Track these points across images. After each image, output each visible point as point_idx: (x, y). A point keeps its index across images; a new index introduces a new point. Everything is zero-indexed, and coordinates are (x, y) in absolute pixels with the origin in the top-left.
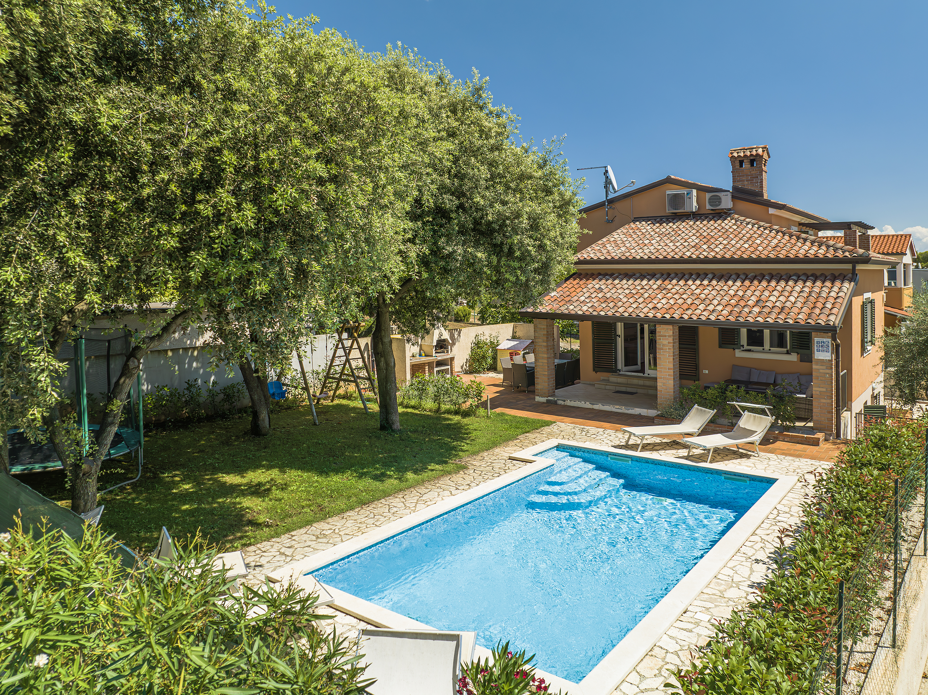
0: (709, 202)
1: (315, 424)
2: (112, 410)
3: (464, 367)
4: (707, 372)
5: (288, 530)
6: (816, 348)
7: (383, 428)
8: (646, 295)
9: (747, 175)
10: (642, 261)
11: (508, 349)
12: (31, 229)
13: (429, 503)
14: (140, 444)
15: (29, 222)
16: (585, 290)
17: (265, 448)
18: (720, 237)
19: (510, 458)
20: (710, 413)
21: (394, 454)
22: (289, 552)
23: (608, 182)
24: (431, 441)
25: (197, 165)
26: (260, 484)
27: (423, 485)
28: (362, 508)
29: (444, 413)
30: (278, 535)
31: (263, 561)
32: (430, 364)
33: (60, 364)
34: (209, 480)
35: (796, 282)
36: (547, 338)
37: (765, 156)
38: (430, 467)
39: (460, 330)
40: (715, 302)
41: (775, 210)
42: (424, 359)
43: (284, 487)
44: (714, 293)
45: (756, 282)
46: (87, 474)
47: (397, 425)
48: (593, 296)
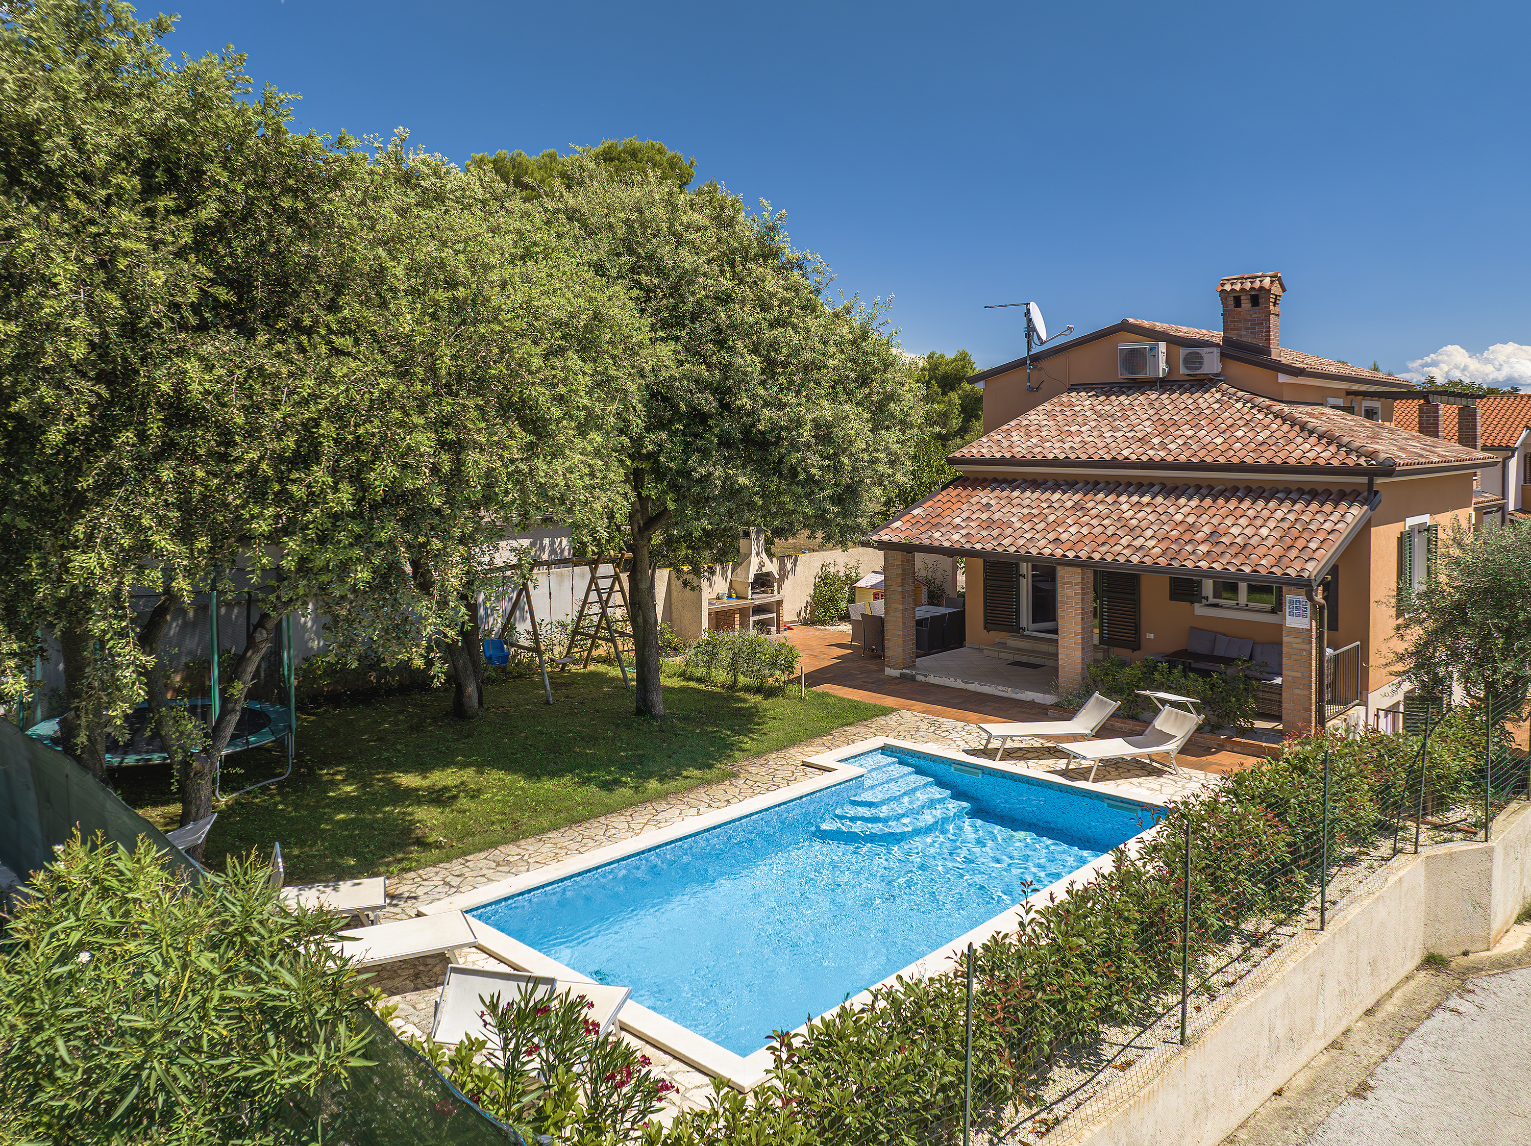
0: (1185, 364)
1: (548, 703)
2: (232, 695)
3: (803, 613)
4: (1152, 636)
5: (465, 853)
6: (1288, 611)
7: (639, 712)
8: (1052, 518)
9: (1246, 321)
10: (1055, 463)
11: (873, 587)
12: (118, 509)
13: (662, 825)
14: (291, 729)
15: (114, 500)
16: (964, 507)
17: (467, 737)
18: (1187, 423)
19: (806, 764)
20: (1113, 705)
21: (641, 752)
22: (455, 882)
23: (1030, 329)
24: (704, 733)
25: (290, 441)
26: (446, 789)
27: (665, 799)
28: (571, 828)
29: (741, 690)
30: (448, 859)
31: (420, 892)
32: (743, 612)
33: (148, 658)
34: (379, 780)
35: (1281, 501)
36: (903, 579)
37: (1276, 289)
38: (685, 773)
39: (796, 558)
40: (1149, 533)
41: (1288, 377)
42: (735, 603)
43: (475, 795)
44: (1152, 518)
45: (1221, 501)
46: (200, 774)
47: (660, 708)
48: (974, 517)
